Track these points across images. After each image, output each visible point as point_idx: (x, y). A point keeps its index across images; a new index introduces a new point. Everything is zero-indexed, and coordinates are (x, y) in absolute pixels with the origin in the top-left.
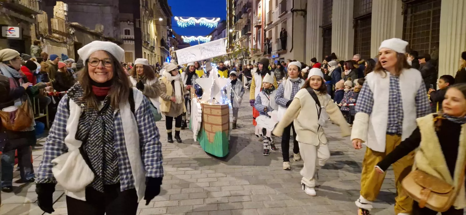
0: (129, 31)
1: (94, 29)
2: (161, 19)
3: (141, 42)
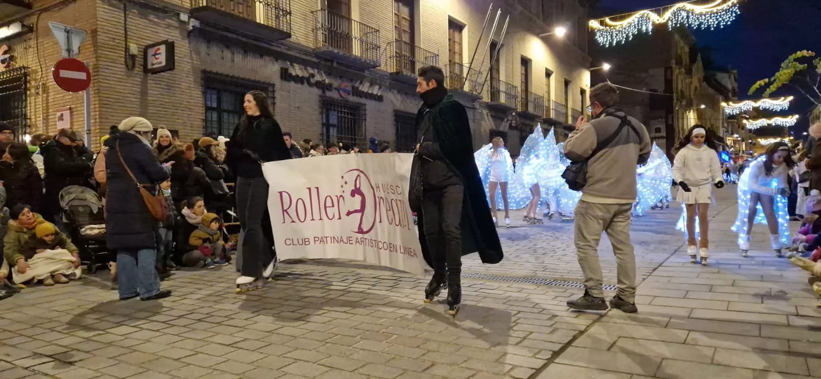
0: (660, 129)
3: (674, 140)
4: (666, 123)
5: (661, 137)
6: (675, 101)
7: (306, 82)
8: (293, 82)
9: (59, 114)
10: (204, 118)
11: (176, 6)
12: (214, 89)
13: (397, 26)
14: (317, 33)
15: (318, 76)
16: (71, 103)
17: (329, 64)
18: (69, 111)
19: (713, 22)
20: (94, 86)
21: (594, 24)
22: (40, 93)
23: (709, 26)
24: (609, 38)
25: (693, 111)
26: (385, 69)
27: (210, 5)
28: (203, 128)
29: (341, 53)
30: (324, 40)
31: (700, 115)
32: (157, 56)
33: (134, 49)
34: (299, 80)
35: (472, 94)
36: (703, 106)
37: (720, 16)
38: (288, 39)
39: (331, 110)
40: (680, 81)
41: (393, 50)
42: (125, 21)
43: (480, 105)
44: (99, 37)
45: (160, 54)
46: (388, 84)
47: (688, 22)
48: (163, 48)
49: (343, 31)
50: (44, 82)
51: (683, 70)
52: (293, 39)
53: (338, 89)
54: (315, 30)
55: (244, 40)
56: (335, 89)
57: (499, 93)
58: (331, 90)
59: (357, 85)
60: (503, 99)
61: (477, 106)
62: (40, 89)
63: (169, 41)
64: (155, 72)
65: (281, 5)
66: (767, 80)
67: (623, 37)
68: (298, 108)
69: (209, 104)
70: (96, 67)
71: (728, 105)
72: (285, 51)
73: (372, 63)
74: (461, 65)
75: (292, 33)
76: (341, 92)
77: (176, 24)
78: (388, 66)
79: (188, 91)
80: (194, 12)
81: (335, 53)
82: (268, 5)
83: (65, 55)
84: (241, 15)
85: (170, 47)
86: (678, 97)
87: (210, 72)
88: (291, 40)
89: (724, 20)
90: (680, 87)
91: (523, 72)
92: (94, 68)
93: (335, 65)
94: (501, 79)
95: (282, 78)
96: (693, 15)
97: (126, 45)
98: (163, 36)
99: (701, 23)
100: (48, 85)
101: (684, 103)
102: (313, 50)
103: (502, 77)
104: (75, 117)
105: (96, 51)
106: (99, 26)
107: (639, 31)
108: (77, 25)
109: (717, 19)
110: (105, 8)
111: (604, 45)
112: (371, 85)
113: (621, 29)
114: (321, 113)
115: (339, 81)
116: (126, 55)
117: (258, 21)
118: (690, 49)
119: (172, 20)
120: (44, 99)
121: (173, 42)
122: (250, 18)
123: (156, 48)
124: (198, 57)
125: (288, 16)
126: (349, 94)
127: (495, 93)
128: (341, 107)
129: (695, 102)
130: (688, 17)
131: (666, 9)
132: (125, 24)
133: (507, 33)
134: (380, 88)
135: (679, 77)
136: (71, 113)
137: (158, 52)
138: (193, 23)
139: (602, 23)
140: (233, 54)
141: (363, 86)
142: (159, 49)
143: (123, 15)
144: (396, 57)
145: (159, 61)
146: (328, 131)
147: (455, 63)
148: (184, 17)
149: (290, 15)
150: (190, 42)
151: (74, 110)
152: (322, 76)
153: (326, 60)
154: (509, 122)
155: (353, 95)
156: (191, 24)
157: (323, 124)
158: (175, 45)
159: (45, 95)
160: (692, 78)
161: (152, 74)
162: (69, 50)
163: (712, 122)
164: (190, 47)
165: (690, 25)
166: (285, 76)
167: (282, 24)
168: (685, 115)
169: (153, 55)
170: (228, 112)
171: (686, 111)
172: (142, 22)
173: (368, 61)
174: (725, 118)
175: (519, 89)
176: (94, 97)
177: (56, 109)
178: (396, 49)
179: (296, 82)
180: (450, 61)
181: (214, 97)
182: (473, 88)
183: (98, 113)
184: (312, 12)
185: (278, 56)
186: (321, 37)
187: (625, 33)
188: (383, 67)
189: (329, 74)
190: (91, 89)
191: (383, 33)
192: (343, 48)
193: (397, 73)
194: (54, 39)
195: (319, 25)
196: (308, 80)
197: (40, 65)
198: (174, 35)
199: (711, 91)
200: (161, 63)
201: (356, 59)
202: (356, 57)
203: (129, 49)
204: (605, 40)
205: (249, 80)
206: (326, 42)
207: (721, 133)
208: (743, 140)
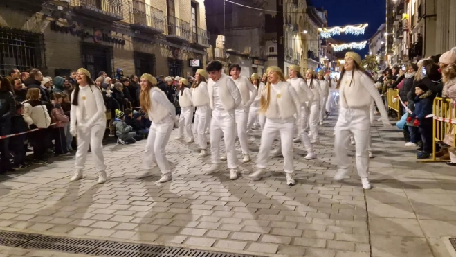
0: (273, 48)
1: (243, 51)
2: (305, 32)
3: (284, 58)
4: (278, 43)
5: (274, 56)
6: (284, 25)
7: (69, 32)
8: (60, 32)
15: (78, 27)
25: (299, 35)
31: (304, 40)
40: (289, 9)
53: (93, 37)
56: (91, 36)
58: (88, 37)
59: (106, 33)
60: (178, 33)
71: (323, 30)
76: (95, 38)
81: (91, 11)
86: (287, 21)
90: (288, 14)
94: (176, 16)
95: (52, 29)
101: (292, 28)
112: (117, 33)
114: (82, 55)
115: (93, 31)
126: (100, 40)
127: (171, 28)
129: (300, 28)
134: (123, 35)
135: (288, 5)
141: (111, 34)
152: (82, 27)
155: (104, 40)
157: (83, 63)
160: (297, 7)
166: (54, 27)
171: (293, 34)
174: (320, 40)
179: (63, 32)
189: (86, 26)
196: (71, 30)
199: (311, 22)
207: (317, 54)
208: (329, 61)
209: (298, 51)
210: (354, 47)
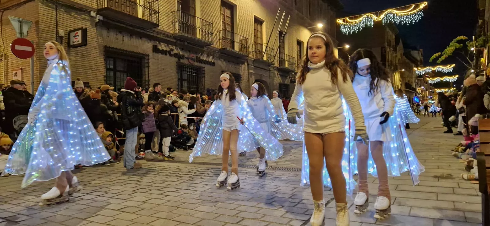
7: (168, 54)
8: (160, 54)
9: (14, 72)
10: (105, 75)
11: (88, 7)
12: (112, 57)
13: (223, 21)
14: (175, 24)
15: (176, 50)
16: (22, 66)
17: (182, 43)
18: (21, 71)
19: (408, 20)
20: (37, 55)
21: (340, 21)
22: (3, 60)
23: (406, 23)
24: (349, 30)
25: (398, 72)
26: (216, 47)
27: (109, 7)
28: (105, 81)
29: (190, 36)
30: (179, 29)
31: (402, 75)
32: (76, 37)
33: (62, 33)
34: (163, 52)
35: (268, 62)
36: (403, 70)
37: (412, 17)
38: (157, 28)
39: (184, 70)
40: (390, 56)
41: (220, 35)
42: (57, 16)
43: (273, 69)
44: (40, 25)
45: (78, 36)
46: (218, 55)
47: (394, 20)
48: (80, 32)
49: (190, 24)
50: (6, 53)
51: (391, 49)
52: (160, 28)
53: (187, 58)
54: (174, 23)
55: (131, 28)
56: (186, 58)
57: (284, 62)
58: (183, 59)
59: (199, 56)
60: (286, 65)
61: (272, 69)
62: (3, 57)
63: (84, 28)
64: (75, 47)
65: (153, 8)
66: (440, 53)
67: (356, 29)
68: (164, 69)
69: (108, 67)
70: (38, 44)
71: (418, 69)
72: (155, 35)
73: (208, 43)
74: (262, 45)
75: (160, 24)
76: (190, 59)
77: (89, 18)
78: (218, 44)
79: (95, 59)
80: (99, 11)
81: (186, 37)
82: (145, 7)
83: (18, 36)
84: (128, 13)
85: (85, 32)
86: (389, 64)
87: (109, 47)
88: (159, 28)
89: (414, 19)
90: (390, 59)
91: (299, 49)
92: (37, 44)
93: (186, 44)
94: (285, 53)
95: (153, 51)
96: (396, 16)
97: (57, 31)
98: (80, 25)
99: (401, 21)
100: (8, 54)
101: (392, 68)
102: (173, 34)
103: (286, 52)
104: (24, 74)
105: (38, 34)
106: (40, 19)
107: (366, 25)
108: (26, 18)
109: (411, 19)
110: (43, 8)
111: (345, 34)
112: (208, 56)
113: (355, 24)
114: (178, 73)
115: (189, 54)
116: (56, 36)
117: (139, 17)
118: (396, 36)
119: (86, 15)
120: (6, 63)
121: (86, 29)
122: (134, 15)
123: (76, 32)
124: (101, 38)
125: (157, 14)
126: (194, 61)
127: (282, 62)
128: (190, 69)
129: (399, 67)
130: (394, 17)
131: (381, 13)
132: (56, 17)
133: (289, 26)
134: (213, 58)
135: (389, 52)
136: (22, 71)
137: (77, 35)
138: (99, 17)
139: (344, 21)
140: (124, 36)
141: (203, 56)
142: (77, 33)
143: (55, 12)
144: (223, 39)
145: (77, 40)
146: (182, 84)
147: (258, 43)
148: (93, 14)
149: (158, 14)
150: (97, 29)
151: (24, 70)
152: (178, 51)
153: (181, 41)
154: (291, 78)
155: (197, 62)
156: (98, 18)
157: (179, 79)
158: (88, 31)
159: (6, 61)
160: (396, 53)
161: (73, 48)
162: (21, 33)
163: (409, 79)
164: (96, 32)
165: (395, 22)
166: (156, 50)
167: (153, 19)
168: (393, 75)
169: (74, 37)
170: (120, 71)
171: (393, 72)
172: (66, 16)
173: (206, 42)
174: (416, 76)
175: (296, 59)
176: (37, 62)
177: (12, 70)
178: (223, 34)
179: (162, 54)
180: (255, 42)
181: (112, 62)
182: (269, 58)
183: (38, 72)
184: (172, 12)
185: (150, 38)
186: (177, 27)
187: (358, 26)
188: (215, 45)
189: (182, 49)
190: (34, 57)
191: (214, 25)
192: (191, 34)
193: (224, 49)
194: (12, 27)
195: (176, 20)
196: (169, 52)
197: (3, 42)
198: (87, 25)
199: (407, 61)
200: (79, 41)
201: (198, 41)
202: (199, 39)
203: (59, 33)
204: (346, 30)
205: (133, 52)
206: (180, 30)
207: (414, 86)
208: (427, 90)
209: (398, 84)
210: (447, 80)
